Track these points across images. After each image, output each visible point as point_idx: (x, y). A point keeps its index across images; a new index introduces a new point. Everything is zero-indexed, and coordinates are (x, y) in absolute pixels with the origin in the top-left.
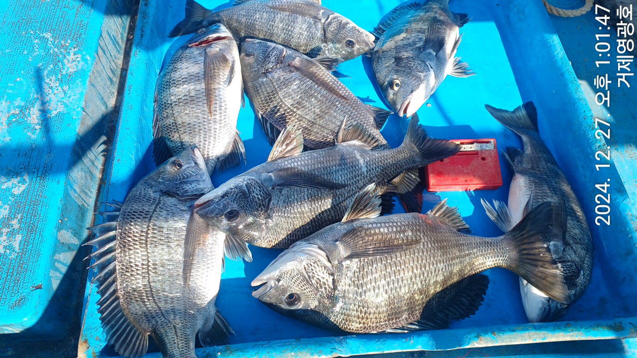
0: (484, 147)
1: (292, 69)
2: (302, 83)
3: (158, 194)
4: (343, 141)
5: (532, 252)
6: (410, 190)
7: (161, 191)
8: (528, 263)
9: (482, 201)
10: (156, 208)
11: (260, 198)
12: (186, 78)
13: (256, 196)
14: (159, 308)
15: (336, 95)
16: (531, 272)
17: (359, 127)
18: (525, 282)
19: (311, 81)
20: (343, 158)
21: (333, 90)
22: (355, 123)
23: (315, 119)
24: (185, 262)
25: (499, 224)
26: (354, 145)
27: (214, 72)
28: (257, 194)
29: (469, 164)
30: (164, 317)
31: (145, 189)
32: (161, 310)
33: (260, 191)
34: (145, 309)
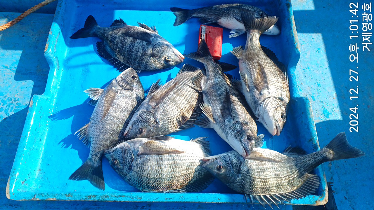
0: (204, 30)
1: (157, 107)
2: (166, 103)
3: (239, 175)
4: (201, 88)
5: (258, 24)
6: (220, 66)
7: (238, 174)
8: (261, 27)
9: (229, 37)
10: (248, 175)
11: (239, 125)
12: (158, 167)
13: (239, 127)
14: (296, 171)
15: (174, 87)
16: (265, 27)
17: (193, 80)
18: (267, 31)
19: (165, 98)
20: (213, 88)
21: (171, 88)
22: (191, 81)
23: (187, 100)
24: (272, 162)
25: (241, 34)
26: (204, 83)
27: (158, 148)
28: (238, 127)
29: (212, 39)
30: (300, 168)
31: (237, 183)
32: (297, 170)
33: (236, 125)
34: (297, 178)
